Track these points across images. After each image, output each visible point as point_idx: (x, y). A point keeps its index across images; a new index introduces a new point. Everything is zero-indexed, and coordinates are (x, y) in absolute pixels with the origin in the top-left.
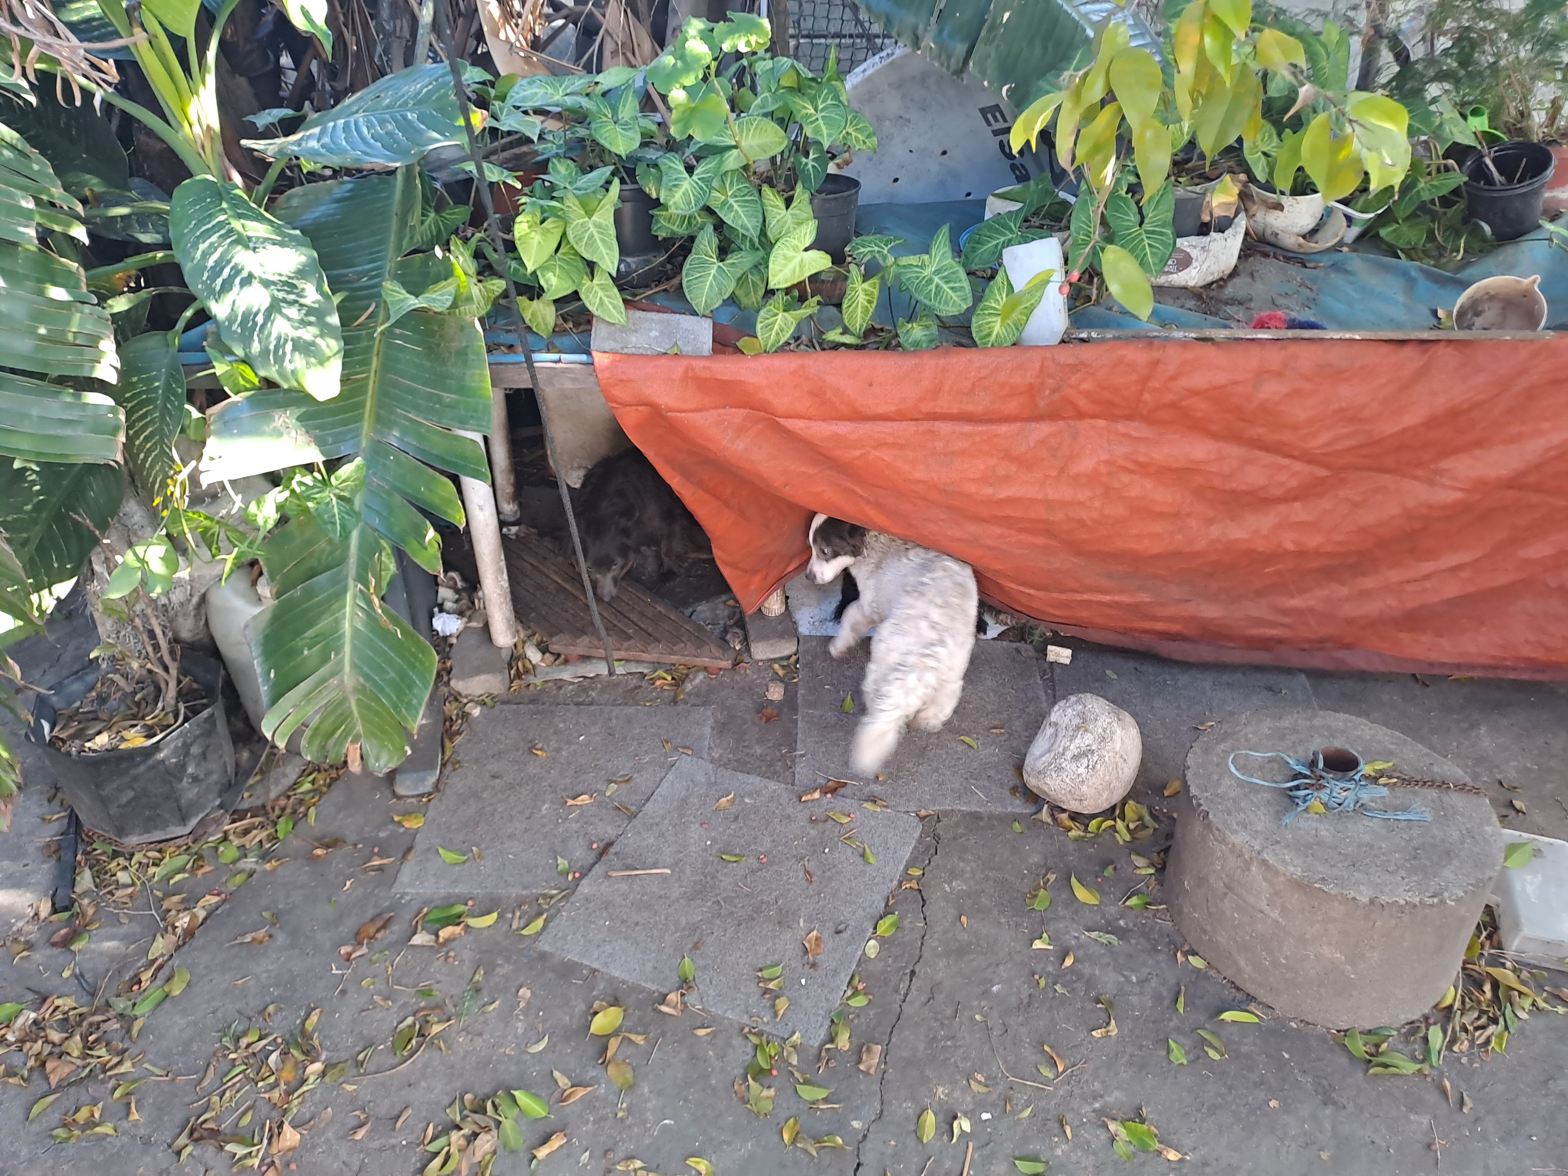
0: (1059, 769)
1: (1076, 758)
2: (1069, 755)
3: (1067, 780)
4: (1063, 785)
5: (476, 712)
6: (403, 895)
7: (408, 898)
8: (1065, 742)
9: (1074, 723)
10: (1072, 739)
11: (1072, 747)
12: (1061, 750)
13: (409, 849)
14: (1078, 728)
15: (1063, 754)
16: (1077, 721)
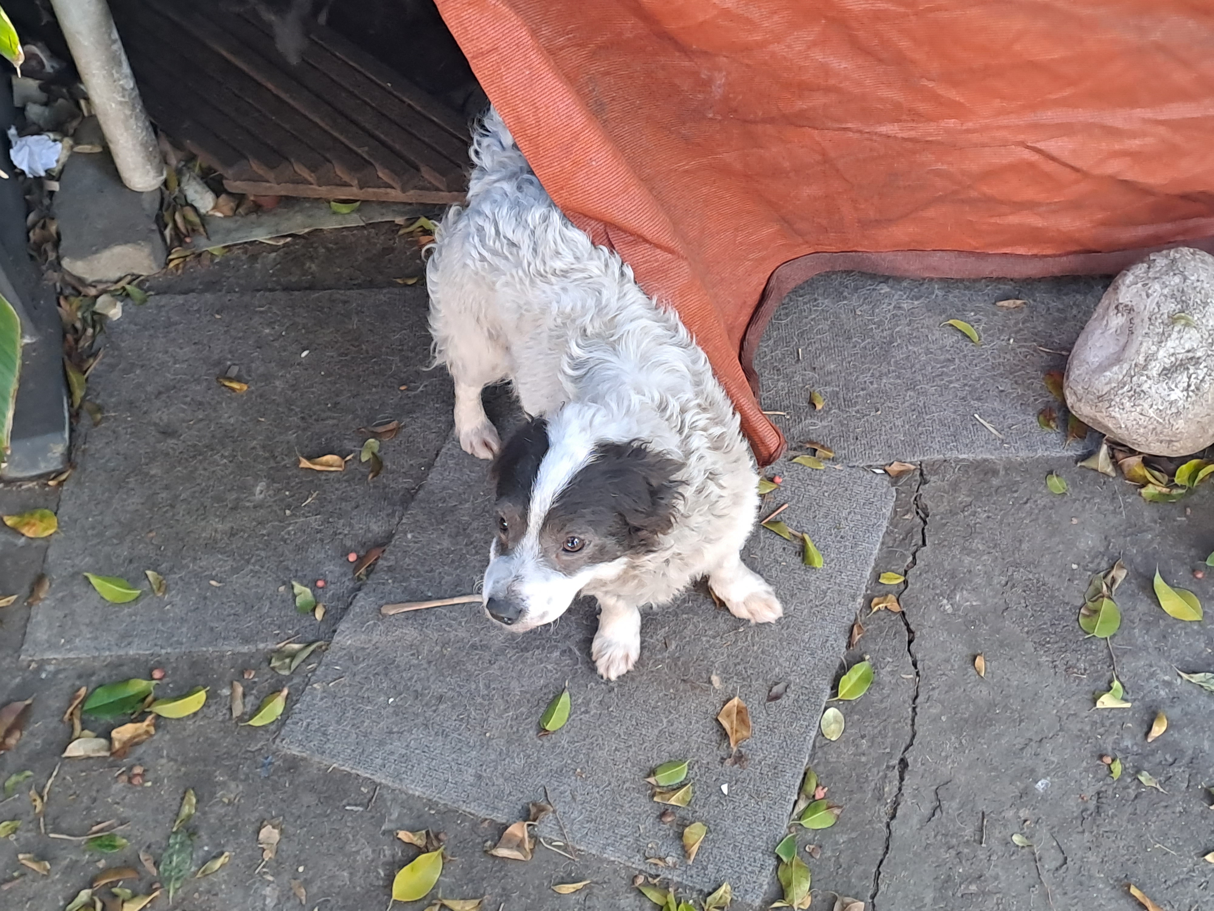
0: (1137, 394)
1: (1167, 373)
2: (1155, 369)
3: (1151, 412)
4: (1143, 421)
5: (115, 312)
6: (42, 664)
7: (51, 668)
8: (1148, 346)
9: (1165, 310)
10: (1163, 338)
11: (1161, 354)
12: (1141, 360)
13: (39, 579)
14: (1173, 320)
15: (1145, 368)
16: (1171, 306)
